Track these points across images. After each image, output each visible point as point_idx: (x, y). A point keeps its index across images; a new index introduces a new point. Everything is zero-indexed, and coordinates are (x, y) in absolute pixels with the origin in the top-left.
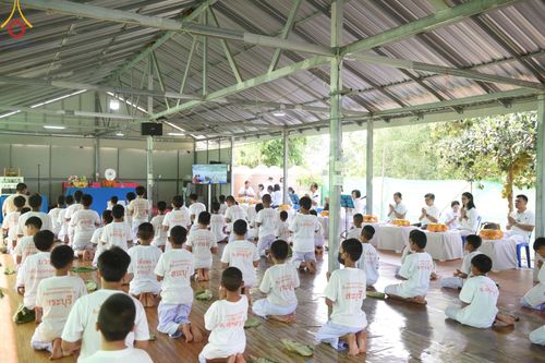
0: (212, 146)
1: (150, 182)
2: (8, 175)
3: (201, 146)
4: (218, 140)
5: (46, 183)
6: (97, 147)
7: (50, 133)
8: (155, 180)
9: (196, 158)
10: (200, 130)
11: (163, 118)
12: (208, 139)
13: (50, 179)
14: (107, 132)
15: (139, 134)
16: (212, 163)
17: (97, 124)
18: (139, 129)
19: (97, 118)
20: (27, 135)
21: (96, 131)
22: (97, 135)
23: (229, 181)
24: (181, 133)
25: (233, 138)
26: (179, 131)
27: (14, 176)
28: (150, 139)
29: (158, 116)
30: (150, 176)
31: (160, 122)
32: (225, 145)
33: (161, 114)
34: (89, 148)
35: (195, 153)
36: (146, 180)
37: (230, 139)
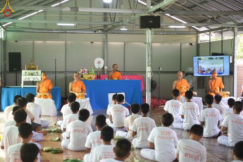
0: (215, 37)
1: (149, 75)
2: (29, 69)
3: (204, 38)
4: (221, 31)
5: (62, 76)
6: (105, 42)
7: (64, 31)
8: (153, 72)
9: (198, 50)
10: (202, 21)
11: (159, 10)
12: (210, 30)
13: (65, 72)
14: (114, 27)
15: (138, 28)
16: (214, 54)
17: (105, 20)
18: (138, 22)
19: (105, 14)
20: (48, 32)
21: (105, 26)
22: (105, 30)
23: (232, 73)
24: (183, 26)
25: (236, 30)
26: (180, 23)
27: (34, 69)
28: (149, 32)
30: (148, 69)
31: (156, 15)
32: (228, 36)
33: (158, 6)
34: (99, 44)
35: (198, 45)
36: (145, 72)
37: (233, 30)
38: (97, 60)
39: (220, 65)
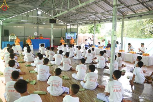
0: (72, 27)
1: (52, 38)
2: (12, 35)
3: (69, 27)
4: (74, 25)
5: (23, 38)
6: (38, 27)
7: (24, 23)
8: (54, 37)
9: (67, 31)
10: (68, 22)
11: (56, 17)
12: (71, 25)
13: (24, 37)
14: (41, 22)
15: (49, 23)
16: (72, 32)
17: (38, 20)
18: (49, 21)
19: (38, 18)
20: (18, 23)
21: (38, 22)
22: (38, 23)
23: (77, 38)
24: (62, 23)
25: (78, 25)
26: (62, 22)
27: (13, 35)
28: (52, 24)
29: (54, 17)
30: (52, 36)
31: (55, 19)
32: (76, 27)
33: (55, 16)
34: (35, 28)
35: (67, 29)
36: (51, 37)
37: (77, 25)
38: (35, 33)
39: (73, 35)
